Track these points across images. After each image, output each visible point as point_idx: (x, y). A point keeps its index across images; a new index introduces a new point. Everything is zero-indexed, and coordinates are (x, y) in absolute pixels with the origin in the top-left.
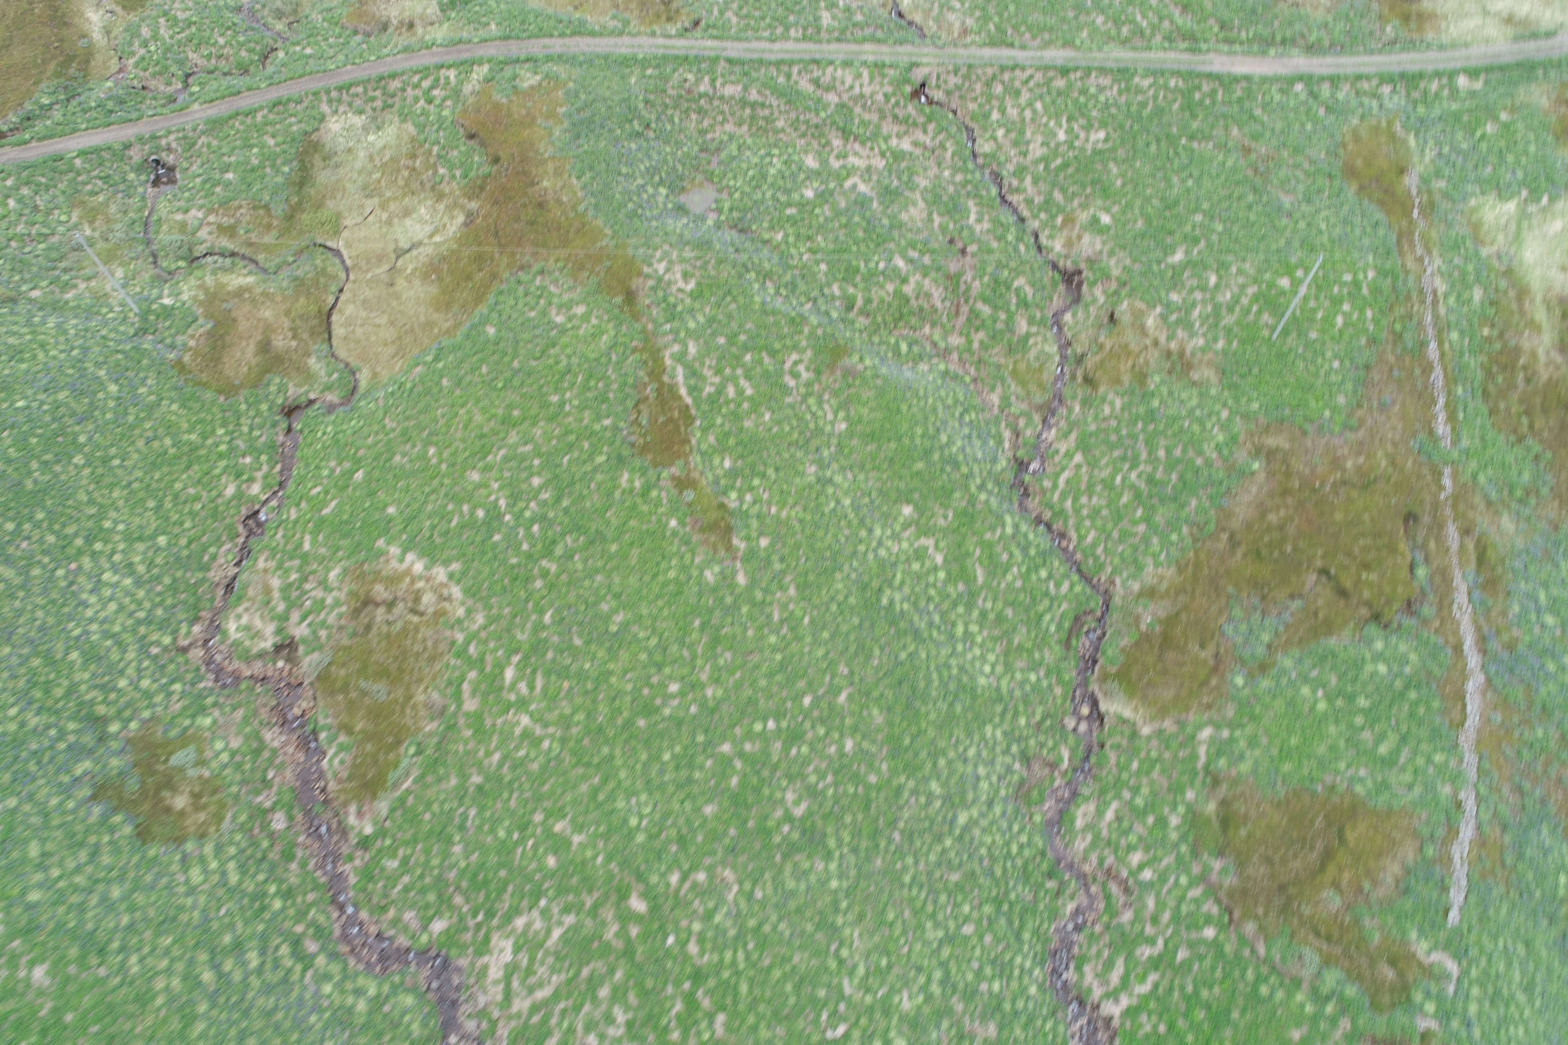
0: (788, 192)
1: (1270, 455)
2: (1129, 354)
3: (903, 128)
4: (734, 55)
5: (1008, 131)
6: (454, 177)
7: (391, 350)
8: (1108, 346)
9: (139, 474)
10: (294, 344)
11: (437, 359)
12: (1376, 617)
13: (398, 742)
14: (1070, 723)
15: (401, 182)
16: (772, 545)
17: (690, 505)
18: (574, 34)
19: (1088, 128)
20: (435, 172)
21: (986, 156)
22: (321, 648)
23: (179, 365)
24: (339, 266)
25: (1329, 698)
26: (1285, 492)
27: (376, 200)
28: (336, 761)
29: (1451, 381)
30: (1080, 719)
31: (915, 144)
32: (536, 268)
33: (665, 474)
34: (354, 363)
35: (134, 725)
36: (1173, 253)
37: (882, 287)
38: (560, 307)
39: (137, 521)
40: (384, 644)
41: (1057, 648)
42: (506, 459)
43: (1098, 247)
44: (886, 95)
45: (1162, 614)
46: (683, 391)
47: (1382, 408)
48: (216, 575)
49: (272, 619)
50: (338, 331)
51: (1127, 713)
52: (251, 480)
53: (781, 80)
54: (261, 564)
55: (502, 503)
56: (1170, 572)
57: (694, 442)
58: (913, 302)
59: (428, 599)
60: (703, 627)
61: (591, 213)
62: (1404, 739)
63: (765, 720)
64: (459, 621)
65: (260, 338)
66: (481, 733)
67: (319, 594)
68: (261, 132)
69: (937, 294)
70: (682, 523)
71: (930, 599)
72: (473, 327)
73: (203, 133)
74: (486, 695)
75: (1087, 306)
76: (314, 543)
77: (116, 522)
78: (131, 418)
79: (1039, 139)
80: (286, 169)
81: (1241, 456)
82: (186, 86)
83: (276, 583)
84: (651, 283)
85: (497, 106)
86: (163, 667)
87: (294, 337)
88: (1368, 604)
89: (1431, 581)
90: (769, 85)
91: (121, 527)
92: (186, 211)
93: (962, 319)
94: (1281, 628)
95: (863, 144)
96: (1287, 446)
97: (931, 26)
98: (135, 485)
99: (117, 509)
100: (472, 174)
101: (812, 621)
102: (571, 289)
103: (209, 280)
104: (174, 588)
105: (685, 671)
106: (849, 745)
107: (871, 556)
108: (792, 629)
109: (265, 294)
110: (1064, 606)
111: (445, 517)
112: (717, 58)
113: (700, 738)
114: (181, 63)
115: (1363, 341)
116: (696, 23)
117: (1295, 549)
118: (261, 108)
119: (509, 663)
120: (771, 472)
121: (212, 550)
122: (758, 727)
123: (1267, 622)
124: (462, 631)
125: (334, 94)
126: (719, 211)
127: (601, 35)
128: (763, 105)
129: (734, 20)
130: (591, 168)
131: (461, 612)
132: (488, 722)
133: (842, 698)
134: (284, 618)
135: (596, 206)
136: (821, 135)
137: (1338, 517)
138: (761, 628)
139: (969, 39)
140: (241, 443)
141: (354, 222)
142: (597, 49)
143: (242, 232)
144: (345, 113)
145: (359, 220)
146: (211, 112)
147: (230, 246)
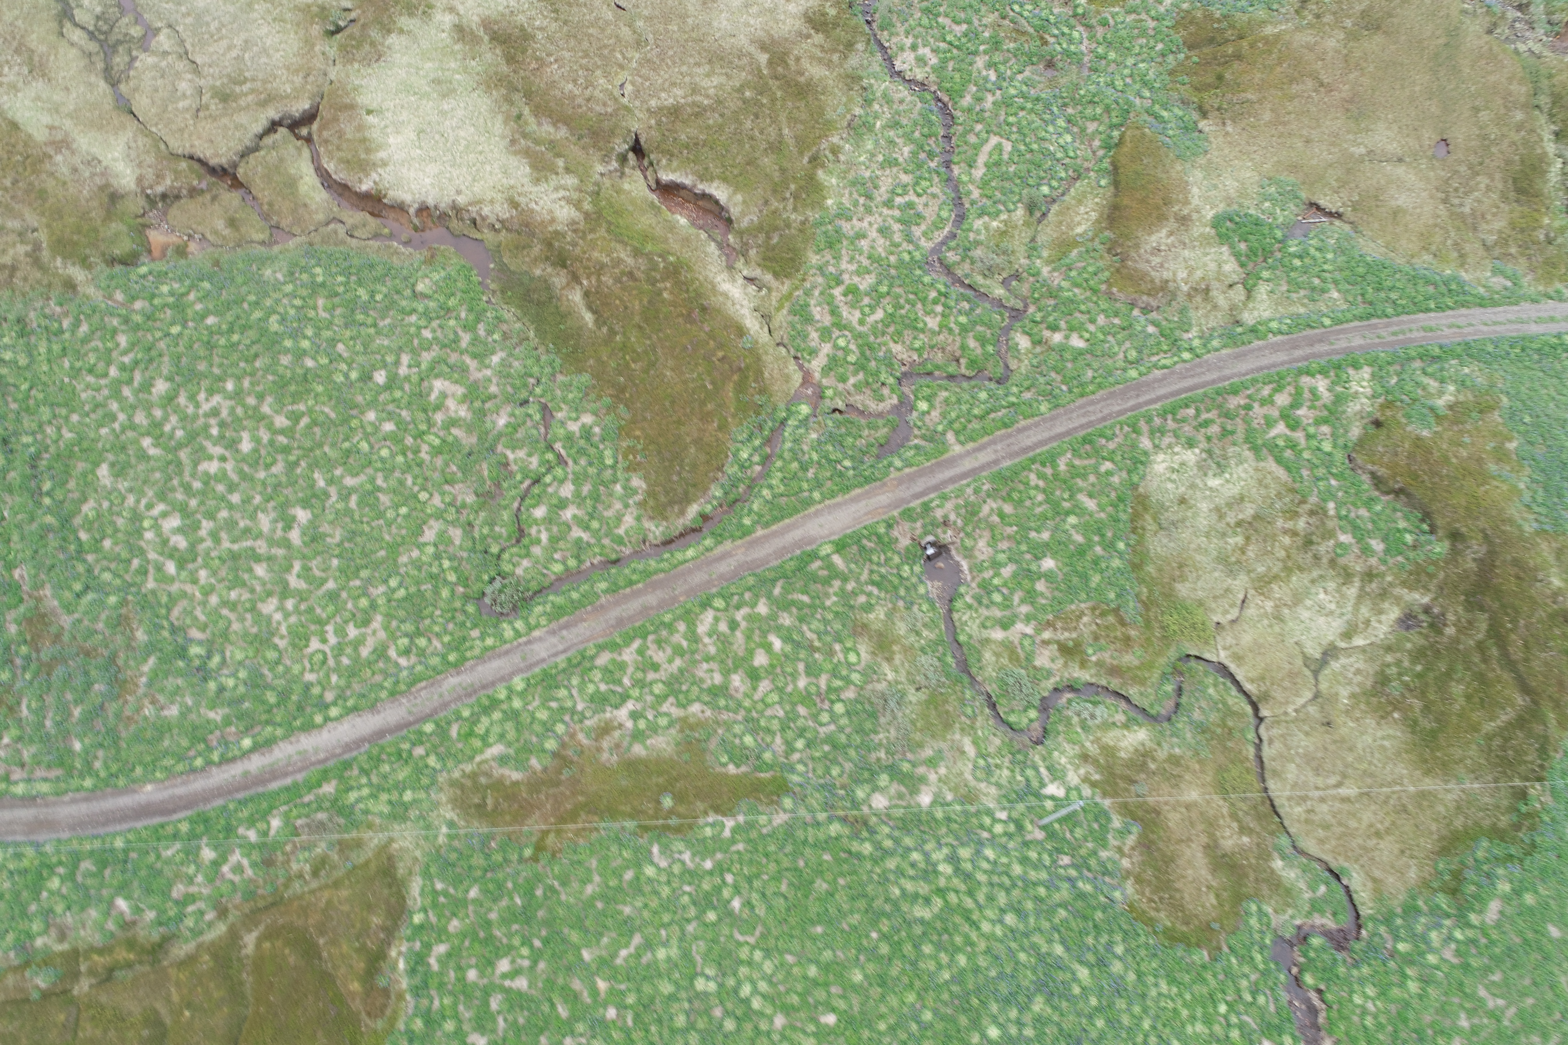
6: (1369, 549)
7: (1389, 844)
20: (1337, 540)
27: (1246, 580)
34: (1334, 862)
50: (1289, 810)
68: (1072, 489)
73: (989, 494)
85: (1420, 444)
87: (1241, 830)
92: (1007, 626)
103: (1088, 743)
109: (1174, 760)
114: (889, 365)
118: (1060, 450)
127: (1491, 302)
141: (1230, 617)
142: (1498, 328)
143: (1090, 651)
144: (1170, 446)
145: (1234, 613)
146: (984, 457)
147: (1085, 676)
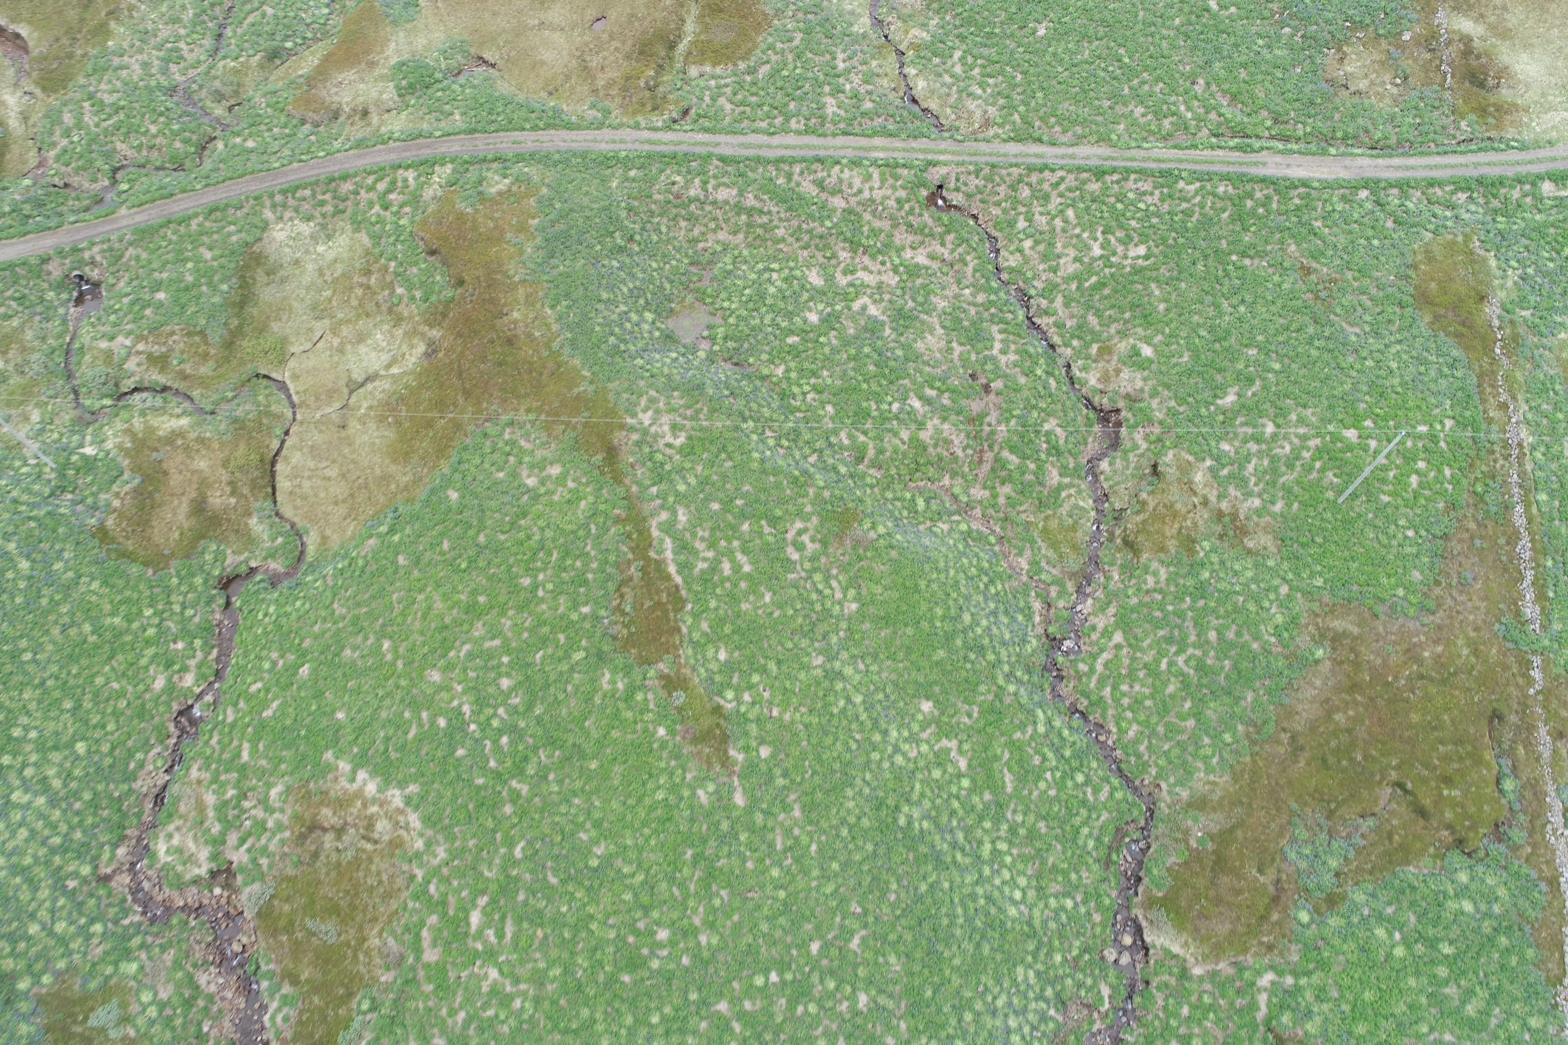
0: (789, 315)
1: (1337, 639)
2: (1175, 515)
3: (919, 238)
4: (728, 152)
5: (1037, 243)
6: (413, 298)
7: (342, 510)
8: (1151, 505)
9: (54, 669)
10: (233, 500)
11: (392, 531)
12: (1460, 843)
13: (350, 995)
14: (1111, 954)
15: (354, 303)
16: (773, 756)
17: (679, 710)
18: (548, 126)
19: (1126, 242)
20: (393, 291)
21: (1012, 270)
22: (262, 878)
23: (102, 533)
24: (285, 402)
25: (1407, 943)
26: (1354, 687)
27: (327, 322)
28: (279, 1019)
29: (1540, 551)
30: (1122, 949)
31: (932, 257)
32: (505, 418)
33: (652, 673)
34: (300, 524)
35: (46, 979)
36: (1226, 394)
37: (896, 434)
38: (532, 467)
39: (51, 726)
40: (333, 874)
41: (1096, 867)
42: (470, 656)
43: (1139, 384)
44: (898, 201)
45: (1215, 828)
46: (672, 569)
47: (1463, 586)
48: (142, 785)
49: (207, 843)
50: (283, 484)
51: (1176, 949)
52: (184, 669)
53: (781, 181)
54: (194, 773)
55: (466, 708)
56: (1224, 779)
57: (684, 630)
58: (931, 449)
59: (382, 826)
60: (696, 858)
61: (567, 351)
62: (1494, 998)
63: (766, 972)
64: (418, 855)
65: (194, 495)
66: (443, 988)
67: (259, 813)
68: (196, 242)
69: (958, 440)
70: (671, 732)
71: (953, 813)
72: (433, 491)
73: (131, 244)
74: (448, 943)
75: (1126, 452)
76: (254, 751)
77: (26, 729)
78: (44, 601)
79: (1072, 253)
80: (225, 287)
81: (1303, 641)
82: (115, 182)
83: (210, 799)
84: (635, 437)
85: (461, 217)
86: (81, 904)
87: (233, 494)
88: (1449, 827)
89: (1521, 797)
90: (768, 188)
91: (33, 734)
92: (112, 338)
93: (986, 467)
94: (1351, 855)
95: (873, 257)
96: (1356, 630)
97: (948, 116)
98: (50, 683)
99: (28, 714)
100: (434, 298)
101: (820, 850)
102: (545, 445)
103: (137, 423)
104: (94, 805)
105: (675, 915)
106: (863, 999)
107: (886, 765)
108: (797, 861)
109: (201, 440)
110: (1105, 816)
111: (400, 726)
112: (709, 156)
113: (693, 996)
114: (107, 156)
115: (1441, 505)
116: (686, 112)
117: (1365, 757)
118: (196, 215)
119: (474, 906)
120: (772, 666)
121: (139, 756)
122: (759, 981)
123: (1335, 844)
124: (421, 866)
125: (278, 198)
126: (712, 339)
127: (578, 128)
128: (761, 212)
129: (728, 107)
130: (567, 296)
131: (419, 844)
132: (452, 975)
133: (855, 943)
134: (219, 842)
135: (573, 343)
136: (827, 247)
137: (1415, 718)
138: (761, 860)
139: (991, 132)
140: (172, 626)
141: (302, 348)
142: (573, 145)
143: (175, 362)
144: (291, 219)
145: (308, 345)
146: (138, 218)
147: (162, 379)
